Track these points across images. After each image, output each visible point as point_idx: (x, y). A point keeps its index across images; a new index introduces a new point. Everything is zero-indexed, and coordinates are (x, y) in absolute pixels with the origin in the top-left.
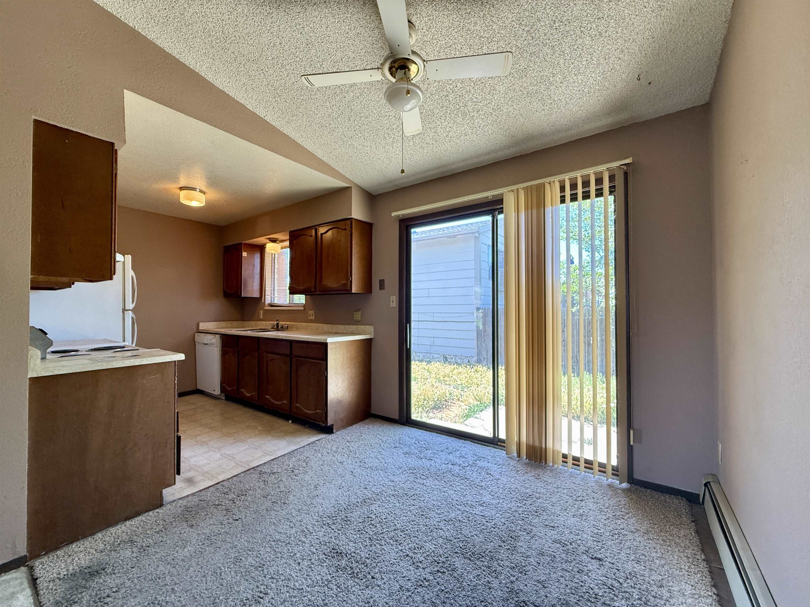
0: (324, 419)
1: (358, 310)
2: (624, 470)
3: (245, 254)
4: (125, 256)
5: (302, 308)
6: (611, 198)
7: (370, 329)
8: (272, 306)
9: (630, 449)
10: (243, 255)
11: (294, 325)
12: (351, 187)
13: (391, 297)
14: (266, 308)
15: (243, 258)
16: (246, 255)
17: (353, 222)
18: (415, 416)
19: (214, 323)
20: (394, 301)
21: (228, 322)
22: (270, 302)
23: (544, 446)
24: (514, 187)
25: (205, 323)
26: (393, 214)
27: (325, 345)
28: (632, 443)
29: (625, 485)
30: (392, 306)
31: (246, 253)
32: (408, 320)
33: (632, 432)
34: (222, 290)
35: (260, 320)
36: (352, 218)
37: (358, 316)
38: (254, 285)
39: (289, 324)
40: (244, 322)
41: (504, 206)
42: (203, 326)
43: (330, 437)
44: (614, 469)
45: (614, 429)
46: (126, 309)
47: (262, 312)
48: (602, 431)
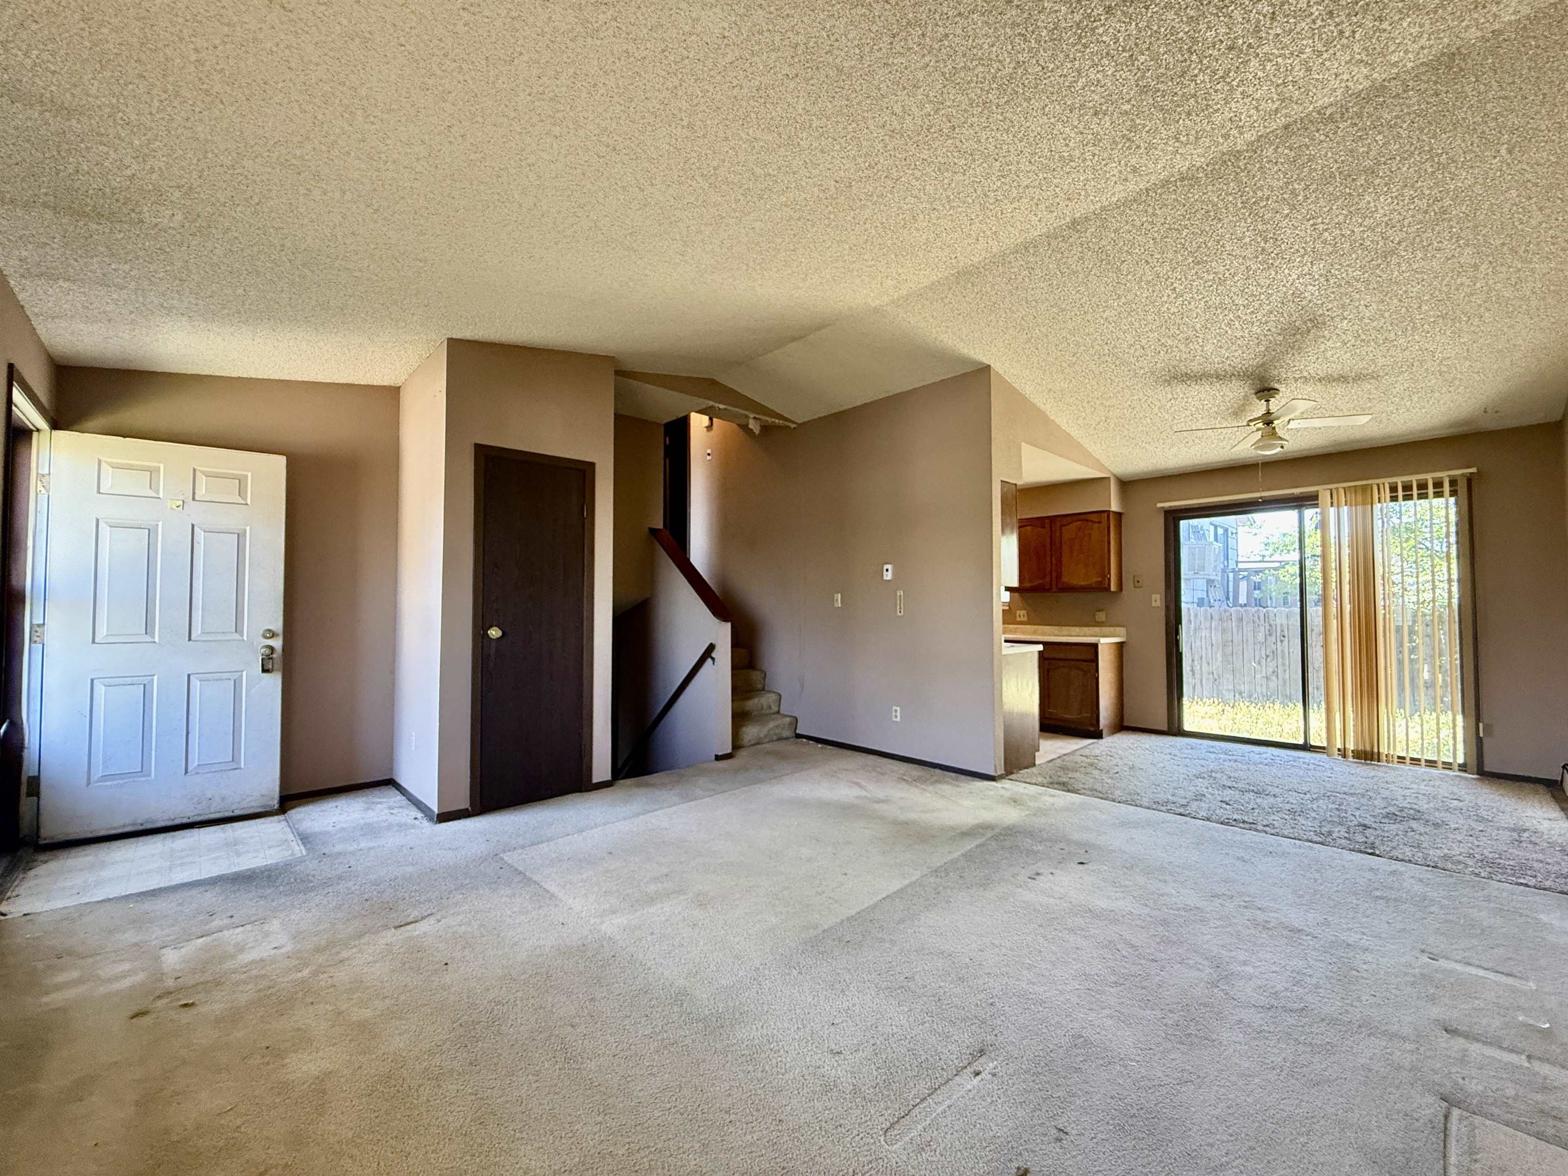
0: (1094, 722)
1: (1101, 610)
2: (1473, 762)
5: (1008, 608)
6: (1452, 500)
7: (1122, 630)
9: (1479, 742)
12: (1109, 478)
13: (1153, 596)
17: (1111, 516)
18: (1187, 727)
20: (1158, 600)
23: (1376, 750)
24: (1330, 486)
26: (1159, 505)
27: (1095, 646)
28: (1481, 735)
29: (1475, 776)
30: (1154, 604)
32: (1178, 620)
33: (1481, 725)
36: (1109, 511)
37: (1101, 616)
41: (1320, 501)
43: (1101, 741)
44: (1459, 765)
45: (1460, 718)
48: (1446, 718)
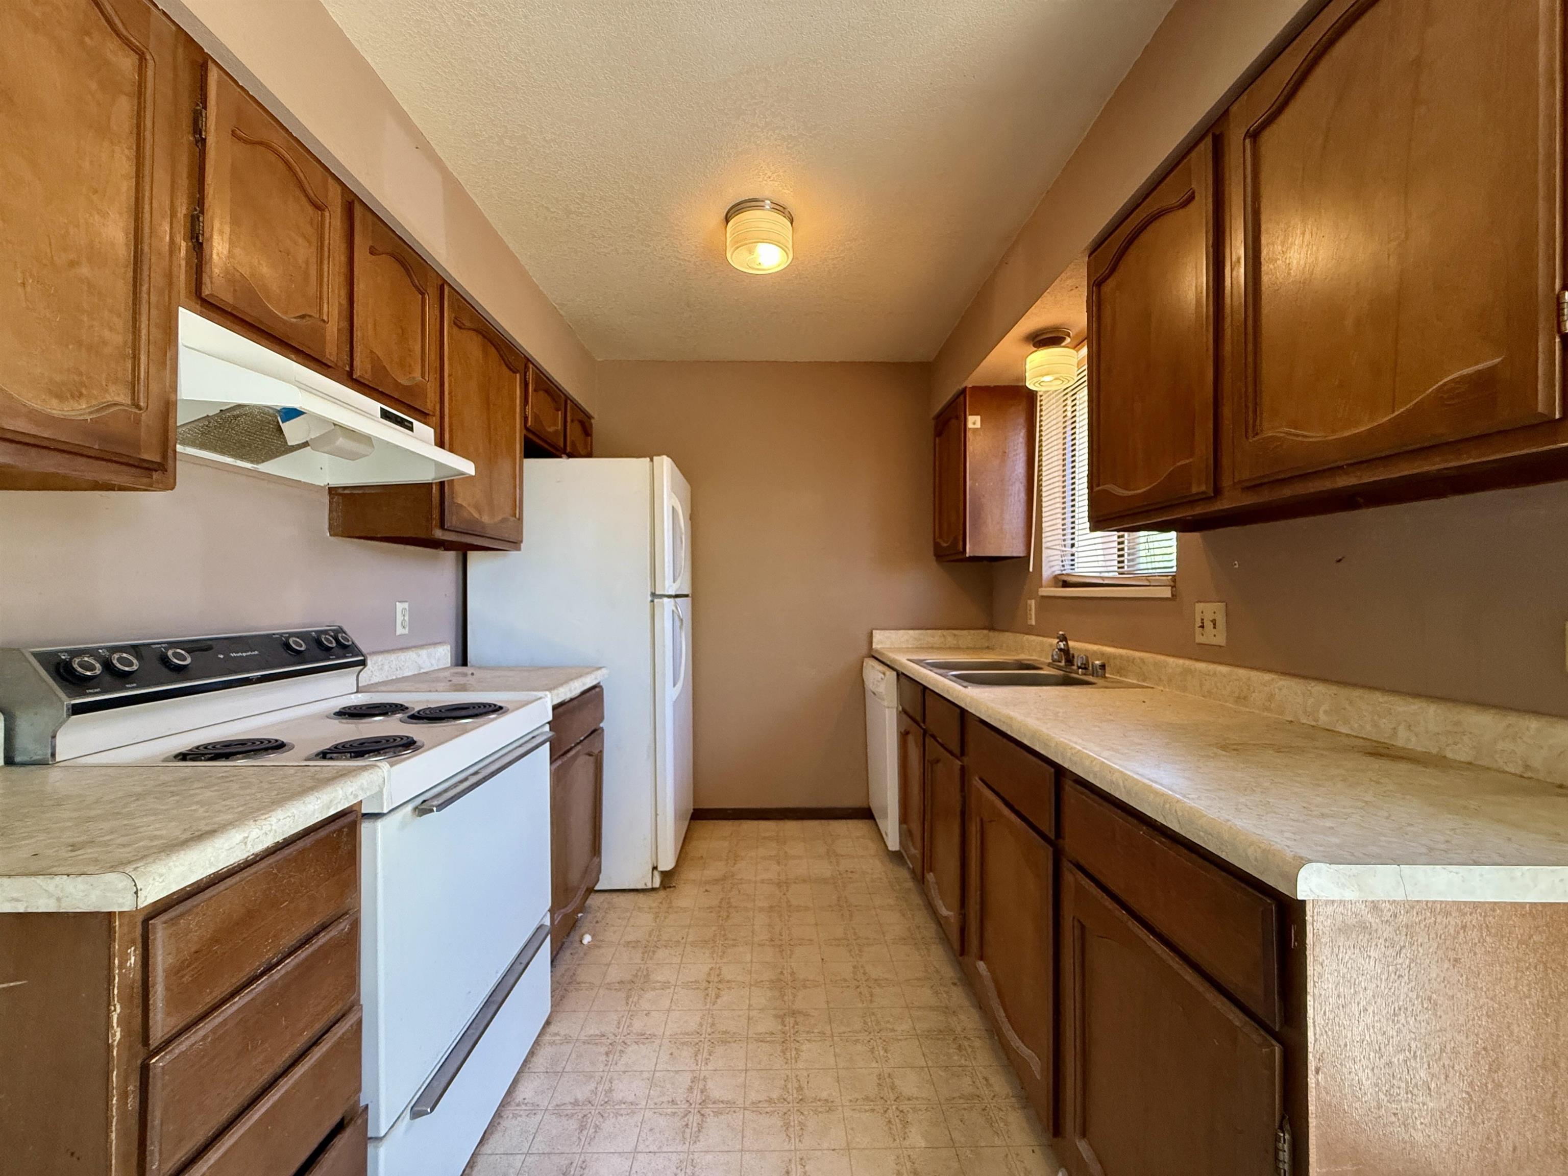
3: (974, 422)
4: (655, 458)
5: (1166, 593)
8: (1066, 584)
10: (970, 425)
11: (1132, 661)
14: (1045, 591)
15: (969, 435)
16: (978, 425)
19: (911, 632)
21: (945, 632)
22: (1057, 570)
25: (887, 633)
31: (978, 418)
34: (932, 543)
35: (1029, 631)
38: (1007, 517)
39: (1115, 657)
40: (991, 634)
42: (883, 640)
46: (657, 593)
47: (1033, 603)
